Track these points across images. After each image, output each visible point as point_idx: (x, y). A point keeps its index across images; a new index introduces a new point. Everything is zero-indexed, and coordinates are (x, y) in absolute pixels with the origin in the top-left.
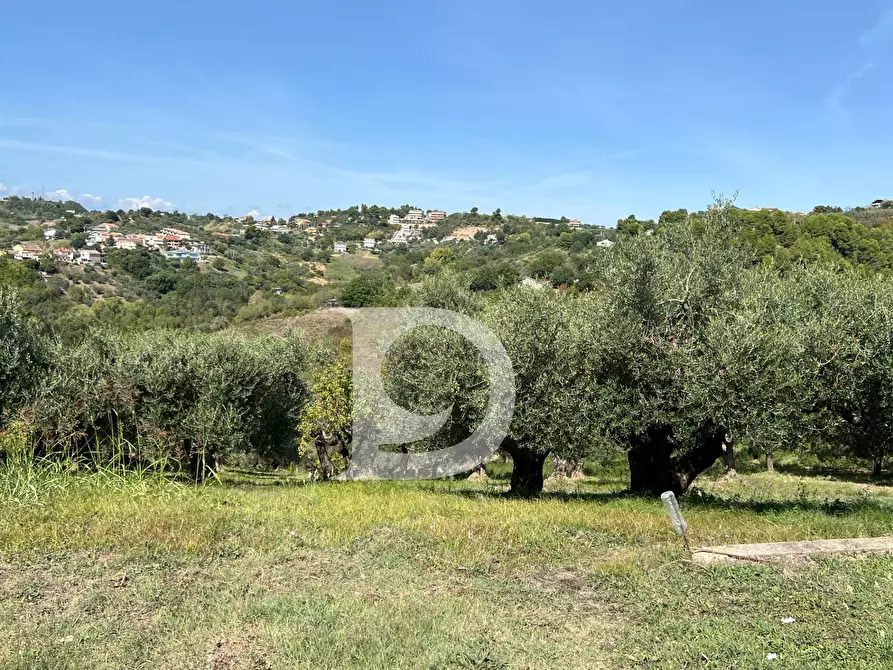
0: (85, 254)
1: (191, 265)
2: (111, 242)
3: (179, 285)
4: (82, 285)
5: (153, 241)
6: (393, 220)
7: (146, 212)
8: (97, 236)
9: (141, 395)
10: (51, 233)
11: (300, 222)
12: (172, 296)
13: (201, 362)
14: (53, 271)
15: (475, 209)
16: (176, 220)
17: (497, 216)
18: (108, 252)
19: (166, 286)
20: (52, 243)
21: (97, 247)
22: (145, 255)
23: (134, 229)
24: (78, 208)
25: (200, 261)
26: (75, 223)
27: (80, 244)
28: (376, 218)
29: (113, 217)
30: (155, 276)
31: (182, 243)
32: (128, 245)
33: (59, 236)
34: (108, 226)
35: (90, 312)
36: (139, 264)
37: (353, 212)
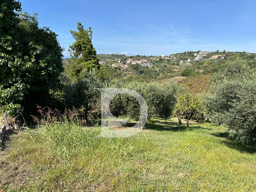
0: (126, 66)
1: (147, 67)
2: (131, 63)
3: (144, 72)
4: (125, 72)
5: (139, 62)
6: (195, 54)
7: (138, 56)
8: (128, 62)
10: (119, 61)
11: (172, 56)
12: (143, 74)
13: (145, 91)
14: (119, 69)
15: (218, 51)
16: (144, 57)
17: (224, 52)
18: (130, 65)
19: (142, 72)
20: (120, 63)
21: (128, 64)
22: (137, 65)
23: (136, 60)
24: (124, 56)
25: (149, 66)
26: (124, 59)
27: (125, 64)
28: (191, 54)
29: (131, 57)
30: (140, 70)
31: (145, 62)
32: (134, 63)
33: (121, 62)
34: (130, 59)
35: (127, 78)
36: (136, 67)
37: (185, 53)
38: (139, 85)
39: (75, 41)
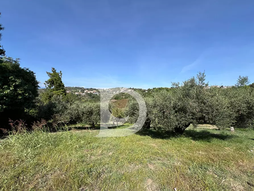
0: (84, 94)
1: (96, 95)
2: (87, 92)
3: (95, 97)
4: (83, 97)
5: (92, 92)
6: (121, 89)
7: (91, 88)
8: (85, 91)
9: (83, 114)
10: (80, 91)
11: (110, 89)
12: (94, 99)
13: (94, 108)
14: (80, 96)
16: (95, 89)
17: (133, 88)
18: (87, 93)
19: (94, 97)
20: (80, 92)
21: (85, 93)
22: (91, 93)
23: (90, 90)
24: (83, 88)
25: (97, 94)
26: (83, 90)
27: (83, 92)
28: (119, 89)
29: (87, 89)
30: (92, 96)
31: (95, 92)
32: (89, 92)
33: (81, 91)
34: (87, 90)
35: (84, 100)
36: (90, 95)
37: (116, 88)
38: (90, 104)
39: (50, 78)
